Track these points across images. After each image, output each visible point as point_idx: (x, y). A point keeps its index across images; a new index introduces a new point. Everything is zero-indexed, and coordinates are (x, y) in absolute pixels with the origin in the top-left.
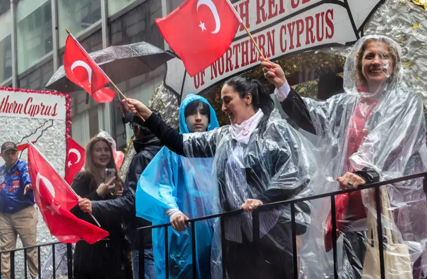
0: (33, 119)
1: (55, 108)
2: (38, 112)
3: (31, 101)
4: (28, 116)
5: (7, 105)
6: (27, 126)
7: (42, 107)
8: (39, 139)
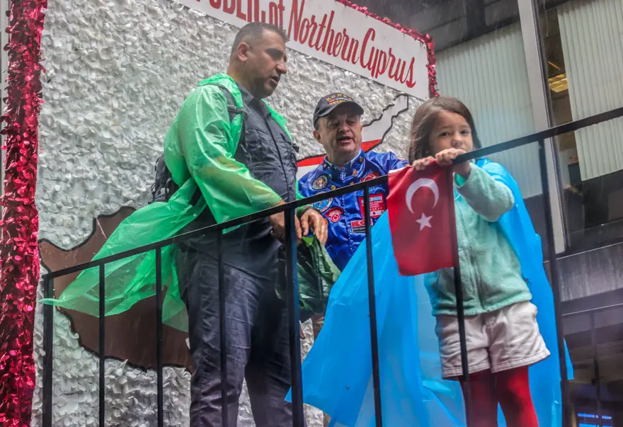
0: (374, 82)
1: (411, 67)
2: (383, 71)
3: (373, 39)
4: (367, 73)
5: (330, 33)
6: (367, 98)
7: (391, 58)
8: (388, 135)
